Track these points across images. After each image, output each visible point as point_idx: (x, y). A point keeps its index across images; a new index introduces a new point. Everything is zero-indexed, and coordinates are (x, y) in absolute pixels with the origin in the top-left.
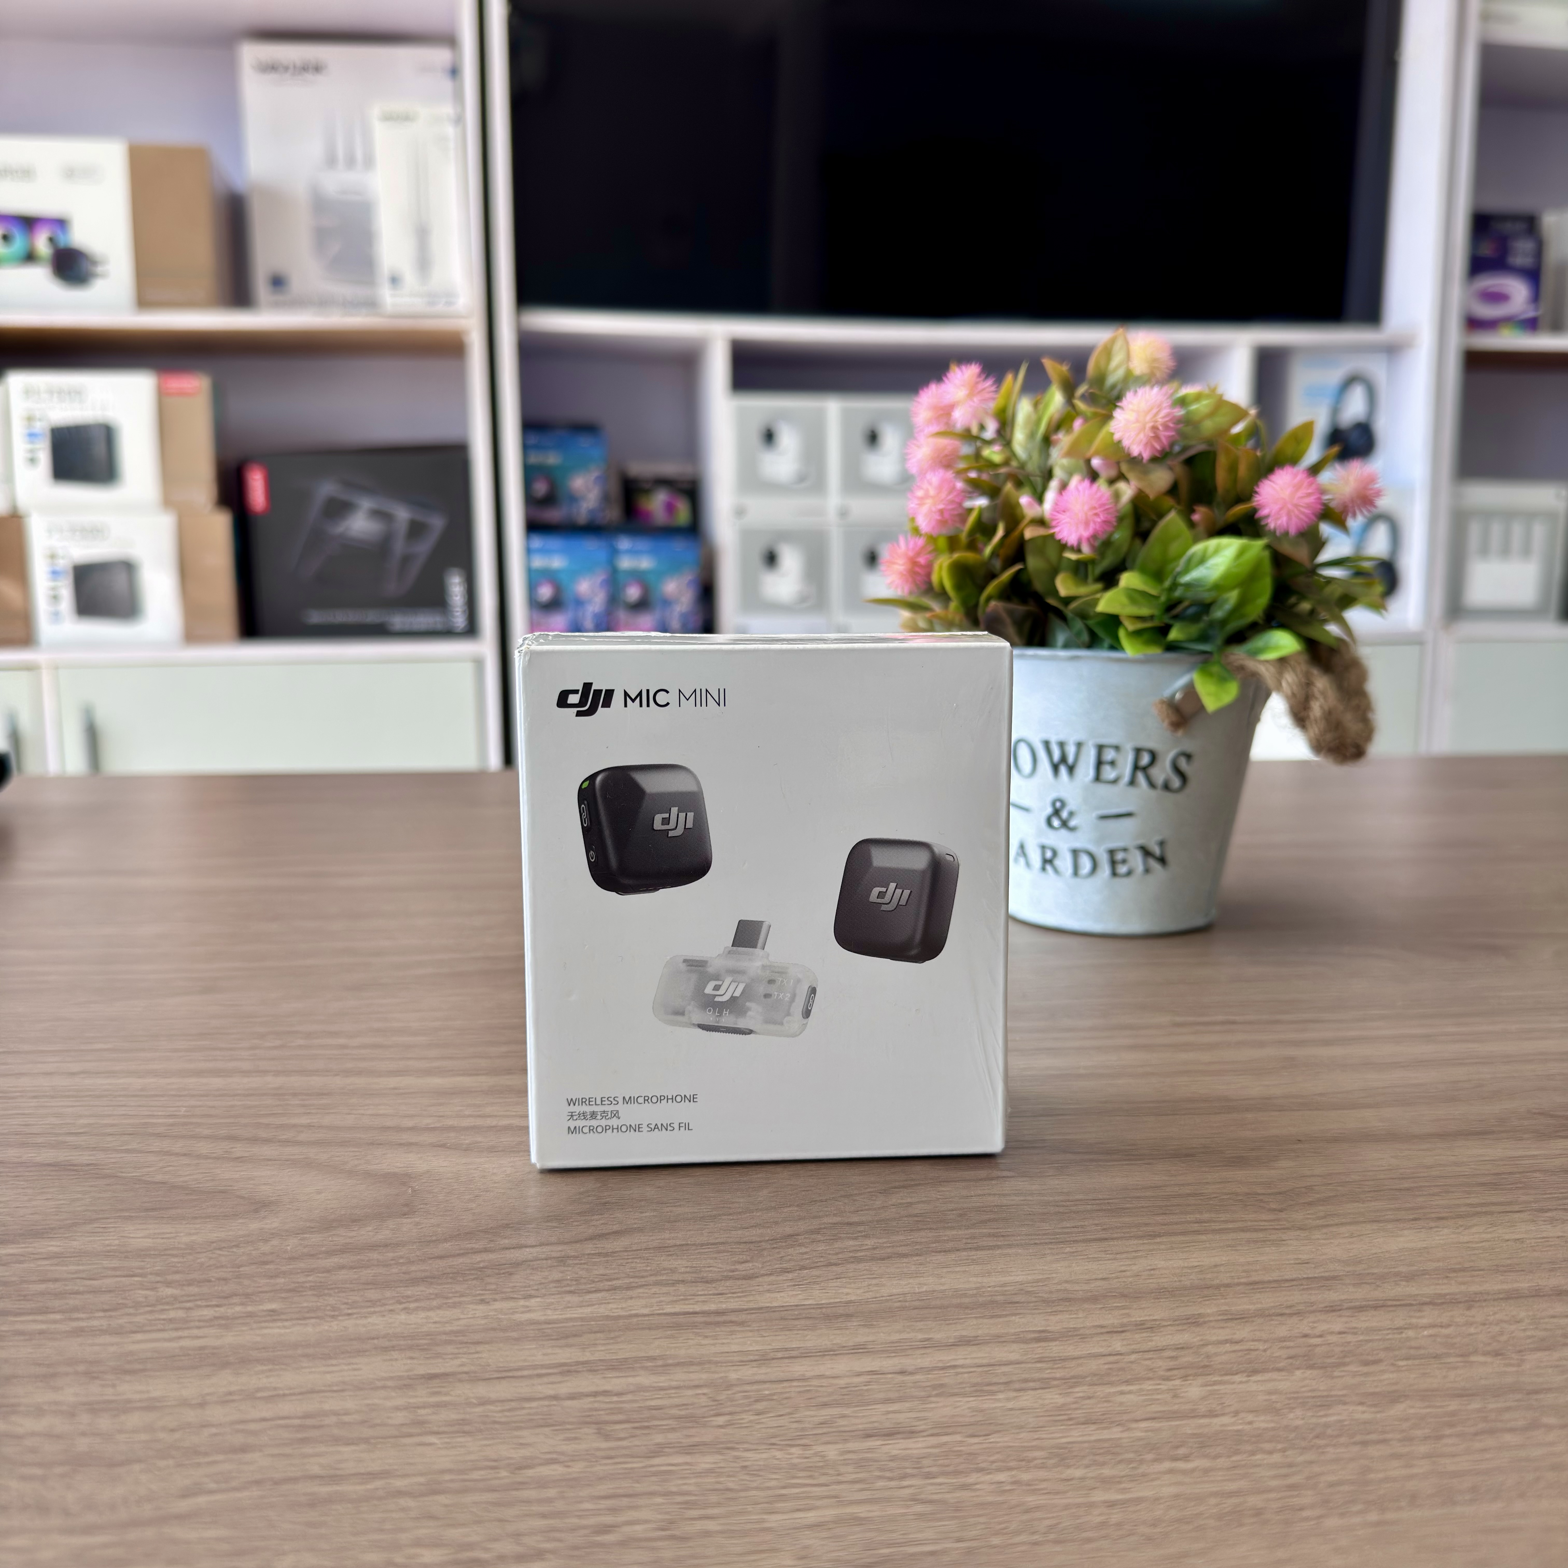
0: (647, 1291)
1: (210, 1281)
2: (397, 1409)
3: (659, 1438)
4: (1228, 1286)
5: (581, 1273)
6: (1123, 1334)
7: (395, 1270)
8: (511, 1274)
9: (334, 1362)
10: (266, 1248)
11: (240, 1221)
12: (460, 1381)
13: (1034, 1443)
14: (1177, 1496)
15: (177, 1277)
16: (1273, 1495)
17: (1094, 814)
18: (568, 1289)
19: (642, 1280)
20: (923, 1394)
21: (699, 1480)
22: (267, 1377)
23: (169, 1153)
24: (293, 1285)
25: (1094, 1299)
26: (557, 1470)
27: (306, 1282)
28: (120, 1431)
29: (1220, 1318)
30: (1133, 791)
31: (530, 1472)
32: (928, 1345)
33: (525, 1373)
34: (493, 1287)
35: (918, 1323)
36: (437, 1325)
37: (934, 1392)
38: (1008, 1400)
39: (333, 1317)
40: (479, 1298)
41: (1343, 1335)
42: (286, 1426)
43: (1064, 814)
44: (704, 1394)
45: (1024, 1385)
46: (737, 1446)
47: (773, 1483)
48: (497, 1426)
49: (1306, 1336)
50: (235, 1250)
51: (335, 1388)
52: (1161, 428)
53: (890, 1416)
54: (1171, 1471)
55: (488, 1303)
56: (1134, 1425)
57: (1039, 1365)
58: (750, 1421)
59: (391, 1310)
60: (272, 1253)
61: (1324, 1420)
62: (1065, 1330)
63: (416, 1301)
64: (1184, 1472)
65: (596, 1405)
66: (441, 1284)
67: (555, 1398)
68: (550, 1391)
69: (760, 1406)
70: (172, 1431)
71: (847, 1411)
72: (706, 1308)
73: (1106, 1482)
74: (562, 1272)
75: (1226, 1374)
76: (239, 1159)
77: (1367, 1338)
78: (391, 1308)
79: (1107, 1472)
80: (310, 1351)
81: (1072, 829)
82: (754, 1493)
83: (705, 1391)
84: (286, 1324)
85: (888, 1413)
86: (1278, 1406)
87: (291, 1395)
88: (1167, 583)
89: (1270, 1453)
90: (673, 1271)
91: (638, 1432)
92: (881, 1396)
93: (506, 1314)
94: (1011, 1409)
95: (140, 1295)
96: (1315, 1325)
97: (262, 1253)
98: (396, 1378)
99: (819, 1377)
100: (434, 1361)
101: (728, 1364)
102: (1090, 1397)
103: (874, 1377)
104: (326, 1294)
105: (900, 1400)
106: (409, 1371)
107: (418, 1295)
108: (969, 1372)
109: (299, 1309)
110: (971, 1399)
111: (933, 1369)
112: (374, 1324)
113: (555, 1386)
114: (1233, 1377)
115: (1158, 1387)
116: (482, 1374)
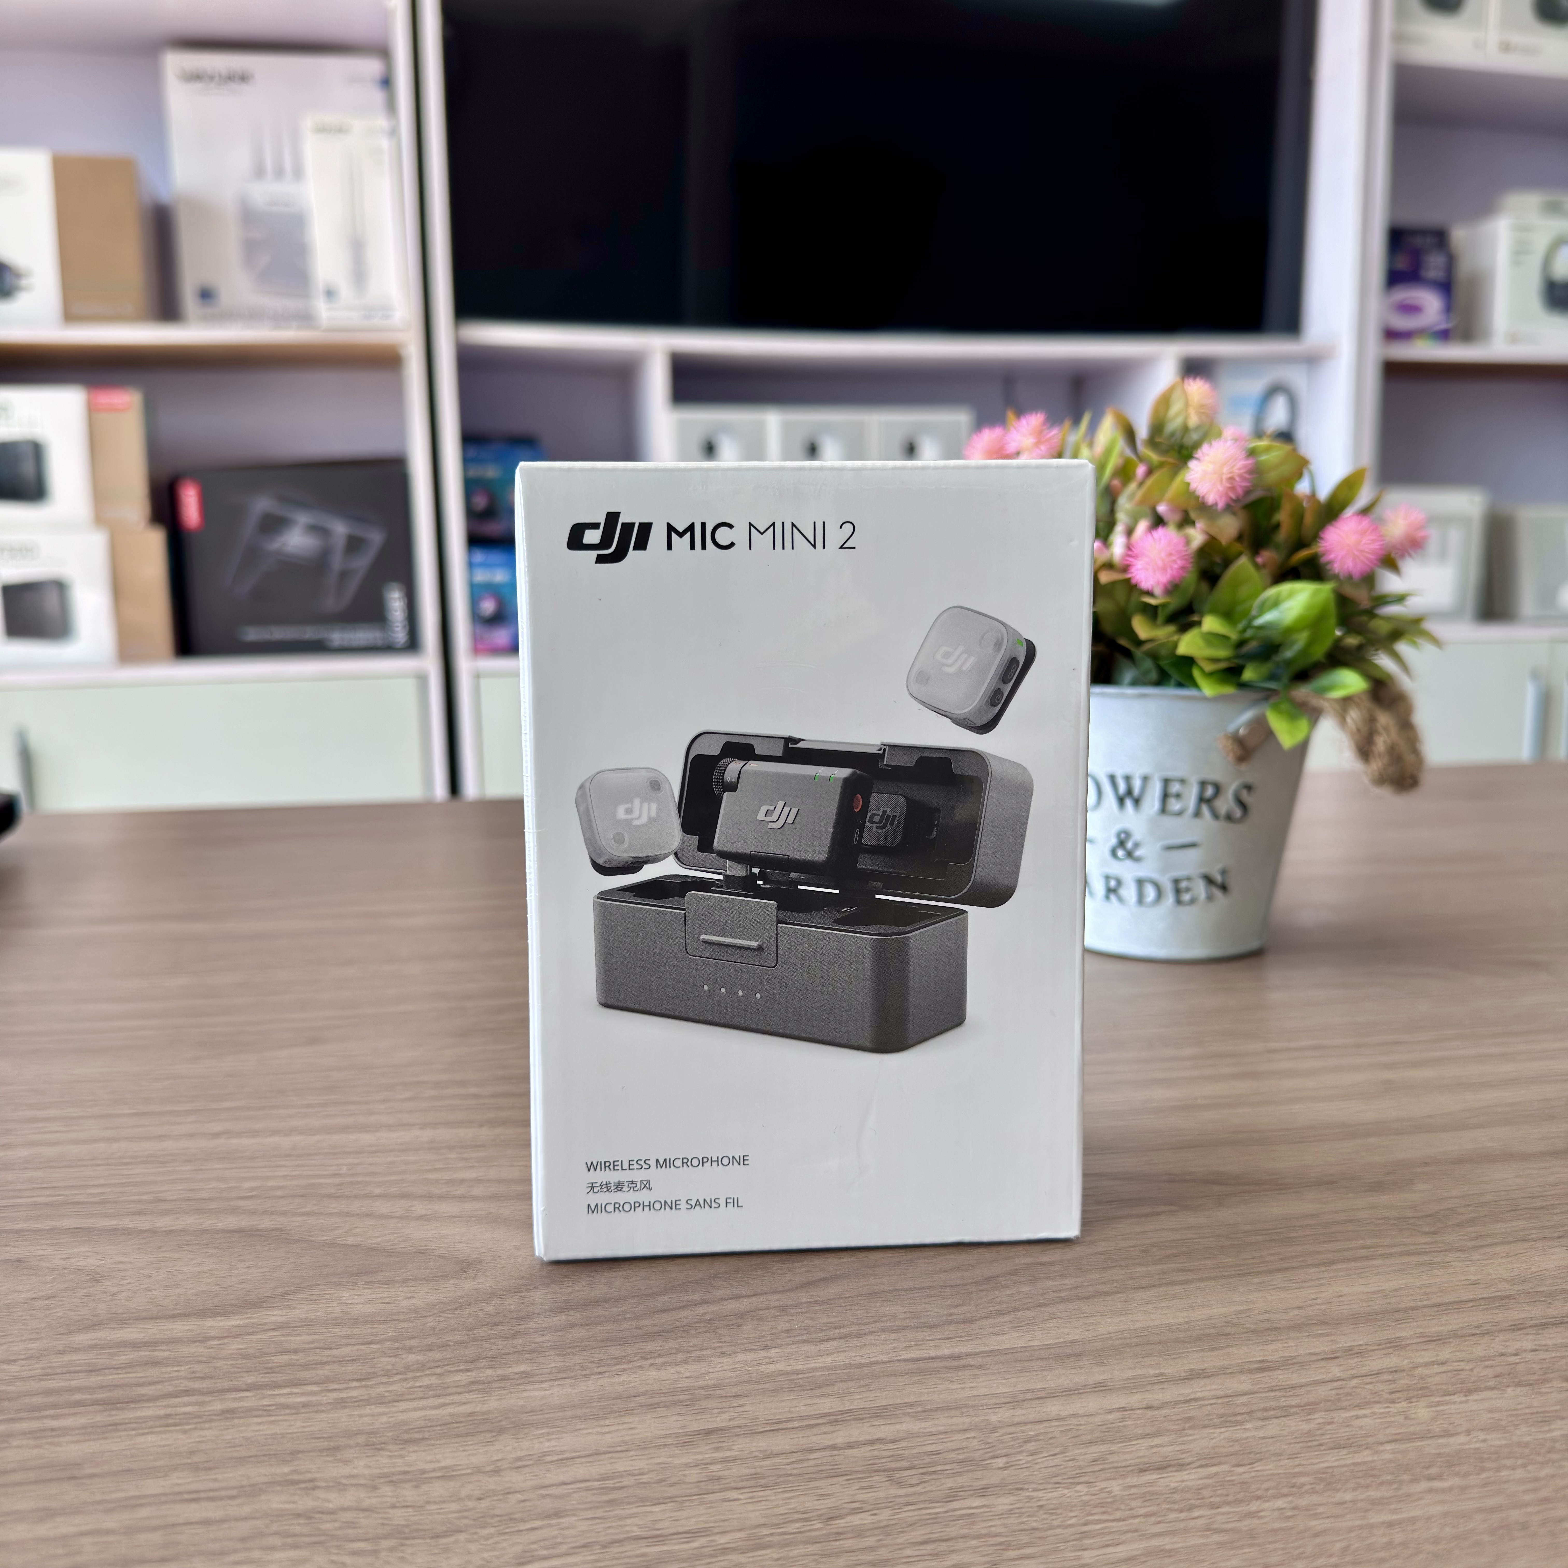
0: (876, 1338)
1: (449, 1346)
2: (688, 1466)
3: (950, 1483)
4: (1415, 1309)
5: (806, 1321)
6: (1337, 1361)
7: (626, 1326)
8: (739, 1325)
9: (607, 1422)
10: (490, 1309)
11: (452, 1281)
12: (737, 1435)
13: (1297, 1470)
14: (1446, 1514)
15: (413, 1343)
16: (1529, 1509)
17: (1159, 845)
18: (800, 1338)
19: (867, 1327)
20: (1177, 1427)
21: (1005, 1521)
22: (549, 1440)
23: (348, 1214)
24: (533, 1346)
25: (1297, 1327)
26: (865, 1519)
27: (544, 1342)
28: (428, 1503)
29: (1419, 1340)
30: (1197, 822)
31: (842, 1522)
32: (1163, 1380)
33: (796, 1424)
34: (729, 1339)
35: (1146, 1359)
36: (692, 1380)
37: (1187, 1425)
38: (1257, 1429)
39: (585, 1376)
40: (719, 1350)
41: (1537, 1353)
42: (588, 1489)
43: (1129, 845)
44: (974, 1437)
45: (1266, 1414)
46: (1026, 1486)
47: (1073, 1521)
48: (790, 1478)
49: (1503, 1355)
50: (458, 1312)
51: (619, 1449)
52: (1237, 479)
53: (1155, 1450)
54: (1431, 1491)
55: (730, 1355)
56: (1381, 1448)
57: (1272, 1394)
58: (1027, 1462)
59: (640, 1367)
60: (498, 1314)
61: (1548, 1435)
62: (1282, 1359)
63: (660, 1356)
64: (1443, 1491)
65: (876, 1453)
66: (678, 1338)
67: (834, 1447)
68: (826, 1441)
69: (1030, 1446)
70: (480, 1499)
71: (1114, 1448)
72: (940, 1353)
73: (1376, 1504)
74: (789, 1321)
75: (1445, 1395)
76: (423, 1217)
77: (1558, 1354)
78: (638, 1364)
79: (1373, 1493)
80: (578, 1412)
81: (1138, 860)
82: (1058, 1531)
83: (972, 1434)
84: (543, 1385)
85: (1152, 1447)
86: (1503, 1423)
87: (579, 1457)
88: (1240, 626)
89: (1513, 1468)
90: (894, 1317)
91: (927, 1478)
92: (1139, 1431)
93: (753, 1366)
94: (1263, 1438)
95: (385, 1362)
96: (1508, 1344)
97: (487, 1314)
98: (673, 1436)
99: (1075, 1415)
100: (703, 1417)
101: (985, 1407)
102: (1330, 1423)
103: (1125, 1413)
104: (569, 1354)
105: (1157, 1434)
106: (683, 1427)
107: (659, 1350)
108: (1211, 1404)
109: (549, 1370)
110: (1223, 1430)
111: (1177, 1403)
112: (629, 1382)
113: (829, 1436)
114: (1452, 1397)
115: (1387, 1410)
116: (755, 1428)
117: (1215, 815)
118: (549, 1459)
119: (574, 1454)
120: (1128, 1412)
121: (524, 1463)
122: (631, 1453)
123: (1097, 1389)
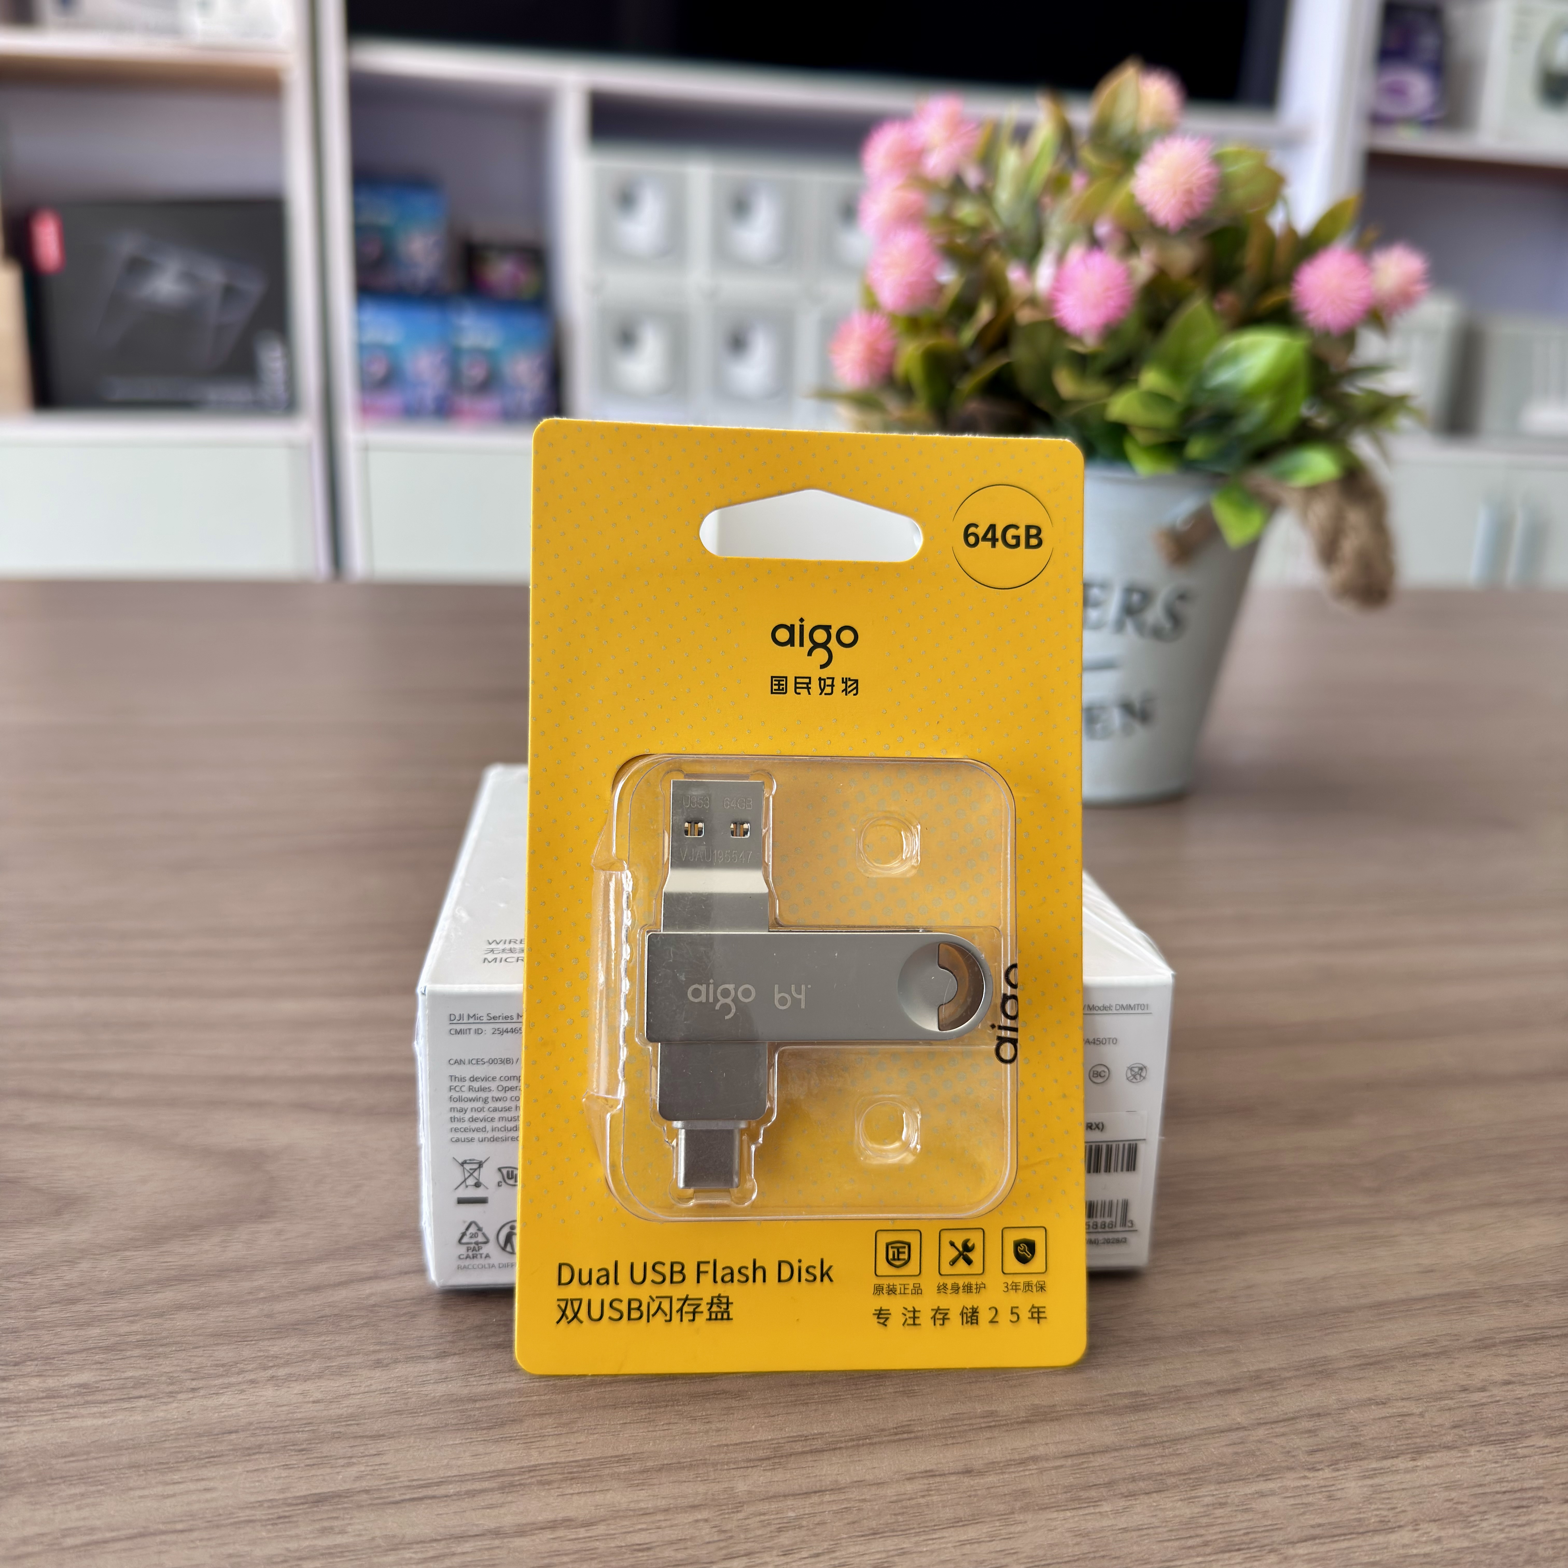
4: (1348, 1310)
6: (1240, 1395)
7: (254, 1311)
9: (176, 1477)
10: (72, 1276)
11: (36, 1230)
12: (360, 1507)
20: (1002, 1507)
22: (79, 1508)
24: (113, 1340)
27: (129, 1334)
29: (1351, 1363)
30: (1118, 637)
33: (451, 1489)
36: (321, 1406)
37: (1018, 1505)
38: (1116, 1513)
39: (171, 1394)
40: (374, 1357)
41: (1510, 1387)
44: (706, 1520)
45: (1132, 1487)
49: (1465, 1389)
50: (28, 1279)
51: (179, 1526)
52: (1197, 192)
53: (967, 1549)
56: (1291, 1552)
57: (1143, 1451)
59: (252, 1382)
60: (82, 1284)
61: (1528, 1531)
63: (287, 1364)
65: (556, 1545)
66: (320, 1334)
67: (497, 1533)
69: (785, 1539)
71: (906, 1544)
75: (1385, 1458)
76: (34, 1128)
77: (1540, 1391)
78: (252, 1376)
80: (141, 1457)
84: (104, 1408)
85: (963, 1543)
86: (1464, 1508)
88: (1189, 385)
92: (948, 1514)
94: (1125, 1530)
96: (1470, 1371)
97: (66, 1285)
98: (266, 1505)
99: (859, 1484)
100: (319, 1472)
101: (733, 1466)
102: (1222, 1505)
103: (931, 1480)
104: (159, 1355)
105: (974, 1520)
106: (282, 1491)
107: (288, 1354)
108: (1056, 1468)
109: (122, 1382)
110: (1068, 1514)
111: (1008, 1464)
112: (231, 1407)
113: (495, 1512)
114: (1395, 1461)
115: (1304, 1482)
116: (390, 1494)
117: (1140, 628)
118: (69, 1541)
119: (108, 1535)
120: (938, 1479)
121: (29, 1549)
122: (195, 1535)
123: (898, 1437)
